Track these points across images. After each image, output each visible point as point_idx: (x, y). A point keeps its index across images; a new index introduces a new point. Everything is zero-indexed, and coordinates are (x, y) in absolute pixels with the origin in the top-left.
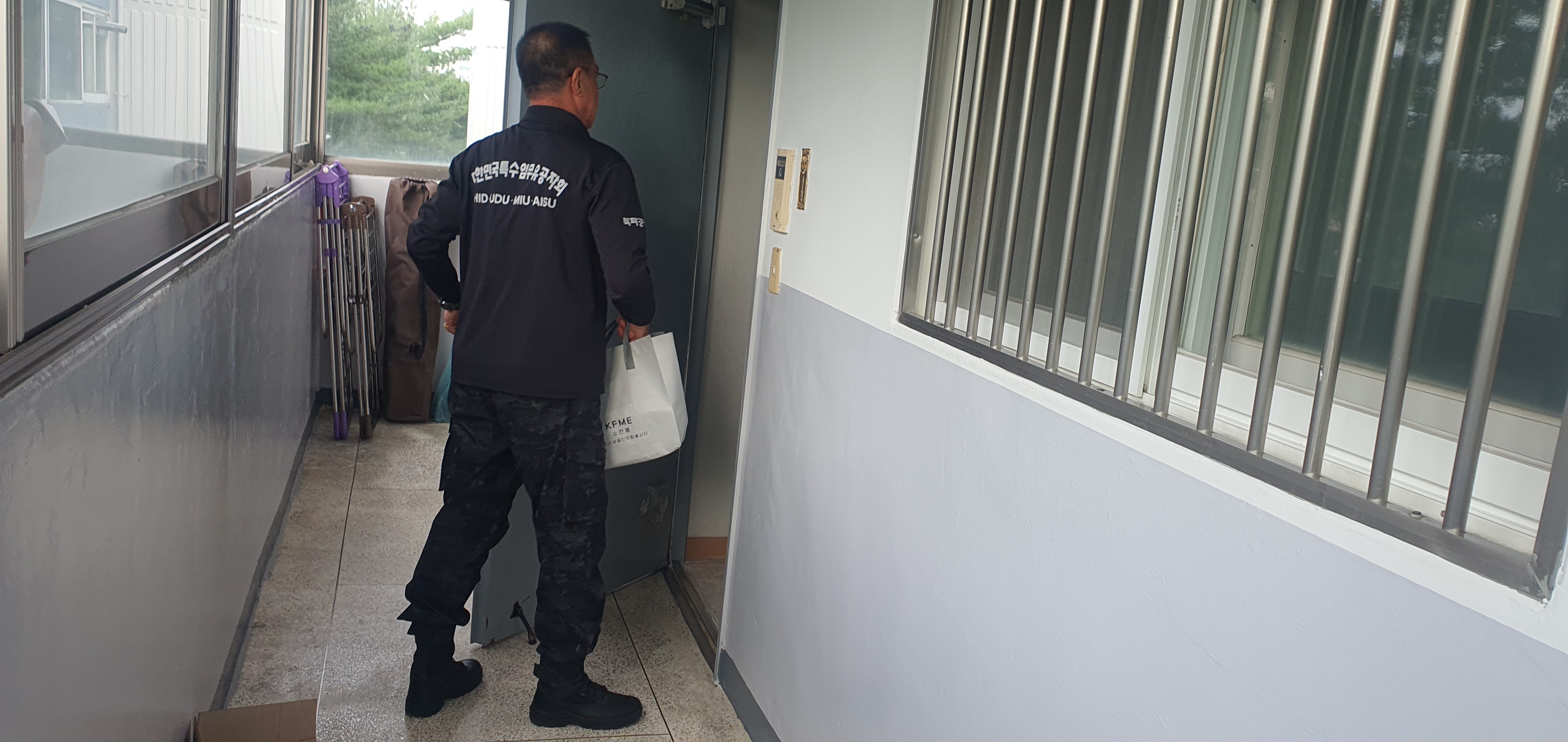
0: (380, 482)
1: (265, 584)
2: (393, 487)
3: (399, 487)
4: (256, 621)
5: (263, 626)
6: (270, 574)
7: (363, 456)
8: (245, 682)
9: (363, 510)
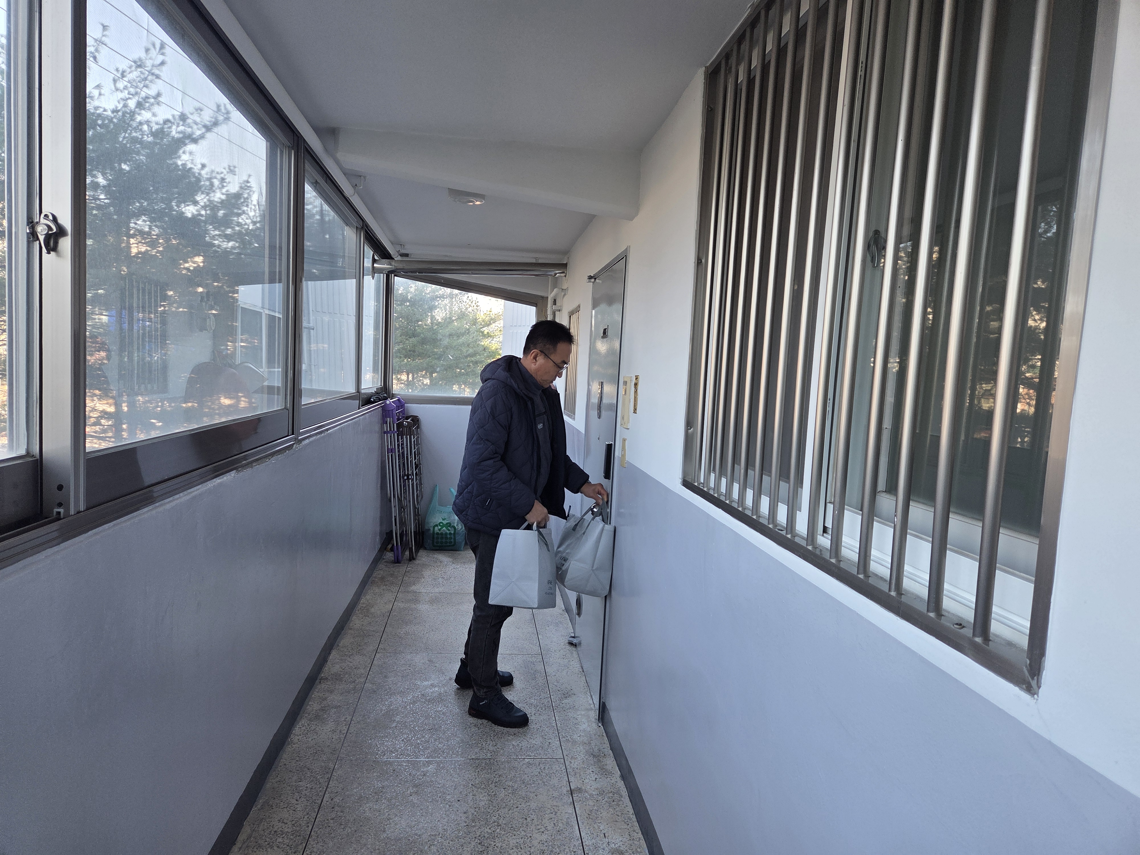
0: (413, 588)
1: (334, 653)
2: (423, 591)
3: (425, 591)
4: (322, 675)
5: (327, 679)
6: (338, 645)
7: (408, 572)
8: (307, 715)
9: (401, 605)
